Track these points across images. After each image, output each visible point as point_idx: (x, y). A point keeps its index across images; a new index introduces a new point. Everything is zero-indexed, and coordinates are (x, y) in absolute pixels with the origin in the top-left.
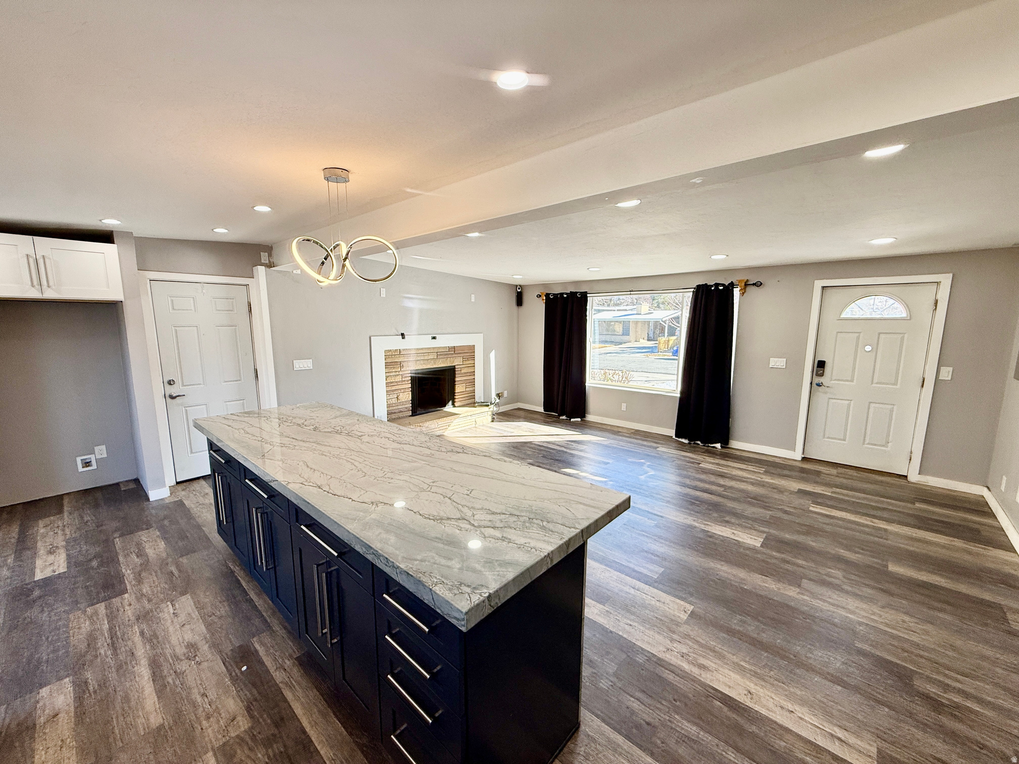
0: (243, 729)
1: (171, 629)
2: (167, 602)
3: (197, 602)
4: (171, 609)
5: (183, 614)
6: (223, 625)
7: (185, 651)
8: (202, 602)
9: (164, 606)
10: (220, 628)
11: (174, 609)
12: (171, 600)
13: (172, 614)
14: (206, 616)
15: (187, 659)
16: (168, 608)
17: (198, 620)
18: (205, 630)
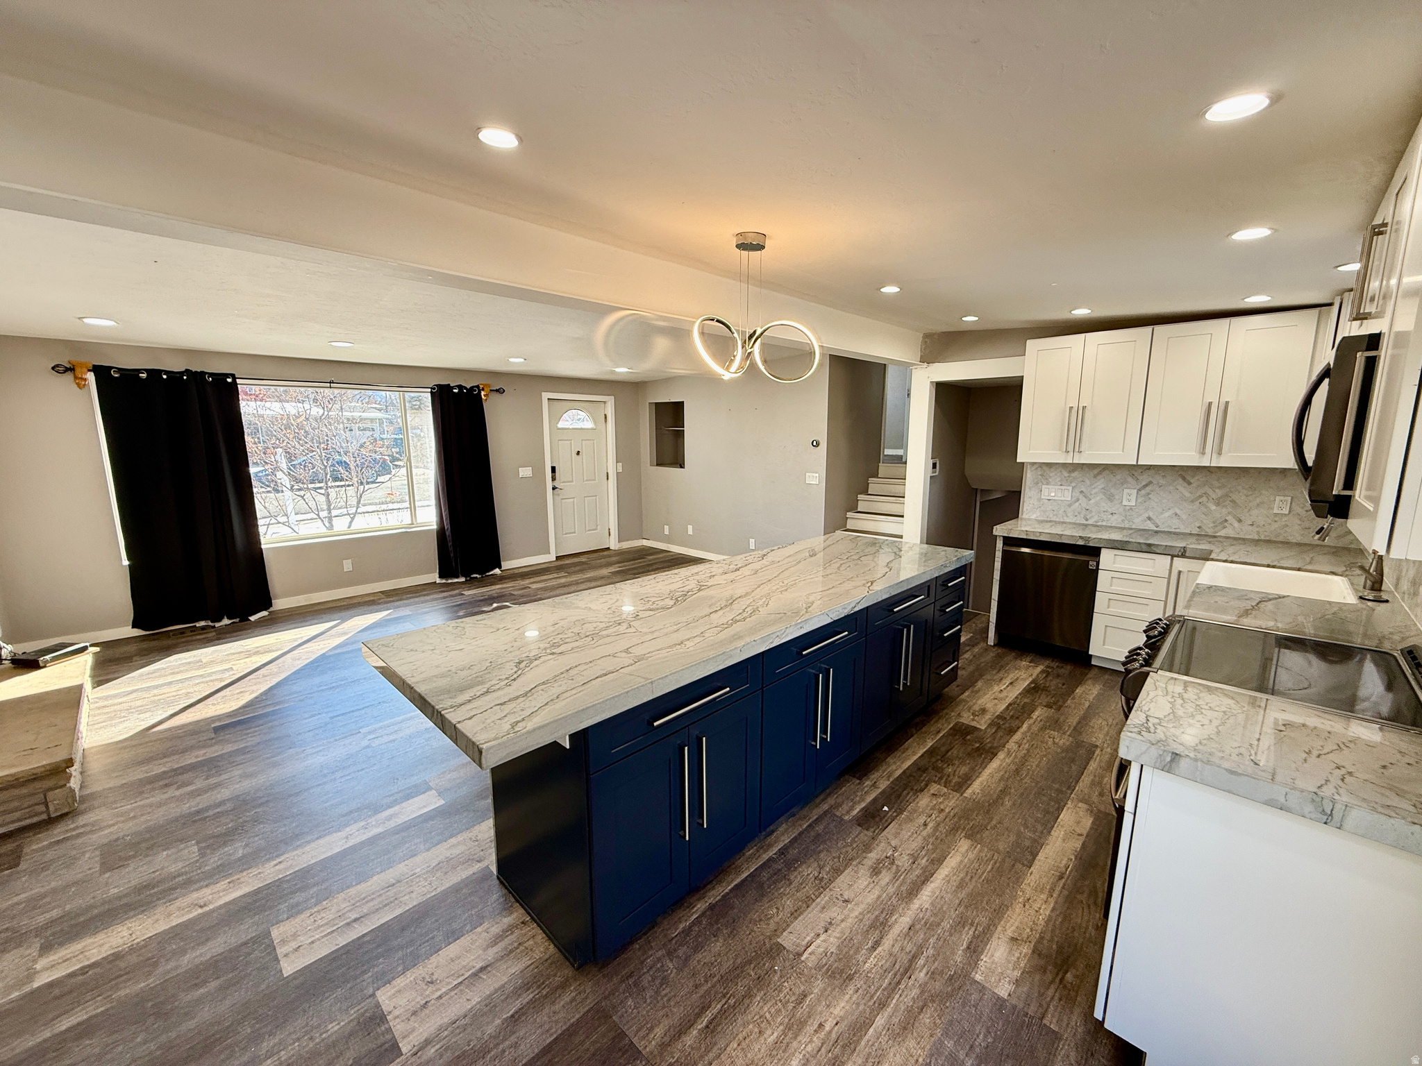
1: (856, 913)
2: (803, 961)
3: (798, 912)
4: (818, 941)
5: (826, 916)
6: (834, 858)
7: (884, 872)
8: (796, 908)
9: (813, 957)
10: (839, 858)
11: (819, 935)
12: (800, 955)
13: (829, 932)
14: (822, 885)
15: (893, 863)
16: (818, 946)
17: (830, 890)
18: (847, 871)
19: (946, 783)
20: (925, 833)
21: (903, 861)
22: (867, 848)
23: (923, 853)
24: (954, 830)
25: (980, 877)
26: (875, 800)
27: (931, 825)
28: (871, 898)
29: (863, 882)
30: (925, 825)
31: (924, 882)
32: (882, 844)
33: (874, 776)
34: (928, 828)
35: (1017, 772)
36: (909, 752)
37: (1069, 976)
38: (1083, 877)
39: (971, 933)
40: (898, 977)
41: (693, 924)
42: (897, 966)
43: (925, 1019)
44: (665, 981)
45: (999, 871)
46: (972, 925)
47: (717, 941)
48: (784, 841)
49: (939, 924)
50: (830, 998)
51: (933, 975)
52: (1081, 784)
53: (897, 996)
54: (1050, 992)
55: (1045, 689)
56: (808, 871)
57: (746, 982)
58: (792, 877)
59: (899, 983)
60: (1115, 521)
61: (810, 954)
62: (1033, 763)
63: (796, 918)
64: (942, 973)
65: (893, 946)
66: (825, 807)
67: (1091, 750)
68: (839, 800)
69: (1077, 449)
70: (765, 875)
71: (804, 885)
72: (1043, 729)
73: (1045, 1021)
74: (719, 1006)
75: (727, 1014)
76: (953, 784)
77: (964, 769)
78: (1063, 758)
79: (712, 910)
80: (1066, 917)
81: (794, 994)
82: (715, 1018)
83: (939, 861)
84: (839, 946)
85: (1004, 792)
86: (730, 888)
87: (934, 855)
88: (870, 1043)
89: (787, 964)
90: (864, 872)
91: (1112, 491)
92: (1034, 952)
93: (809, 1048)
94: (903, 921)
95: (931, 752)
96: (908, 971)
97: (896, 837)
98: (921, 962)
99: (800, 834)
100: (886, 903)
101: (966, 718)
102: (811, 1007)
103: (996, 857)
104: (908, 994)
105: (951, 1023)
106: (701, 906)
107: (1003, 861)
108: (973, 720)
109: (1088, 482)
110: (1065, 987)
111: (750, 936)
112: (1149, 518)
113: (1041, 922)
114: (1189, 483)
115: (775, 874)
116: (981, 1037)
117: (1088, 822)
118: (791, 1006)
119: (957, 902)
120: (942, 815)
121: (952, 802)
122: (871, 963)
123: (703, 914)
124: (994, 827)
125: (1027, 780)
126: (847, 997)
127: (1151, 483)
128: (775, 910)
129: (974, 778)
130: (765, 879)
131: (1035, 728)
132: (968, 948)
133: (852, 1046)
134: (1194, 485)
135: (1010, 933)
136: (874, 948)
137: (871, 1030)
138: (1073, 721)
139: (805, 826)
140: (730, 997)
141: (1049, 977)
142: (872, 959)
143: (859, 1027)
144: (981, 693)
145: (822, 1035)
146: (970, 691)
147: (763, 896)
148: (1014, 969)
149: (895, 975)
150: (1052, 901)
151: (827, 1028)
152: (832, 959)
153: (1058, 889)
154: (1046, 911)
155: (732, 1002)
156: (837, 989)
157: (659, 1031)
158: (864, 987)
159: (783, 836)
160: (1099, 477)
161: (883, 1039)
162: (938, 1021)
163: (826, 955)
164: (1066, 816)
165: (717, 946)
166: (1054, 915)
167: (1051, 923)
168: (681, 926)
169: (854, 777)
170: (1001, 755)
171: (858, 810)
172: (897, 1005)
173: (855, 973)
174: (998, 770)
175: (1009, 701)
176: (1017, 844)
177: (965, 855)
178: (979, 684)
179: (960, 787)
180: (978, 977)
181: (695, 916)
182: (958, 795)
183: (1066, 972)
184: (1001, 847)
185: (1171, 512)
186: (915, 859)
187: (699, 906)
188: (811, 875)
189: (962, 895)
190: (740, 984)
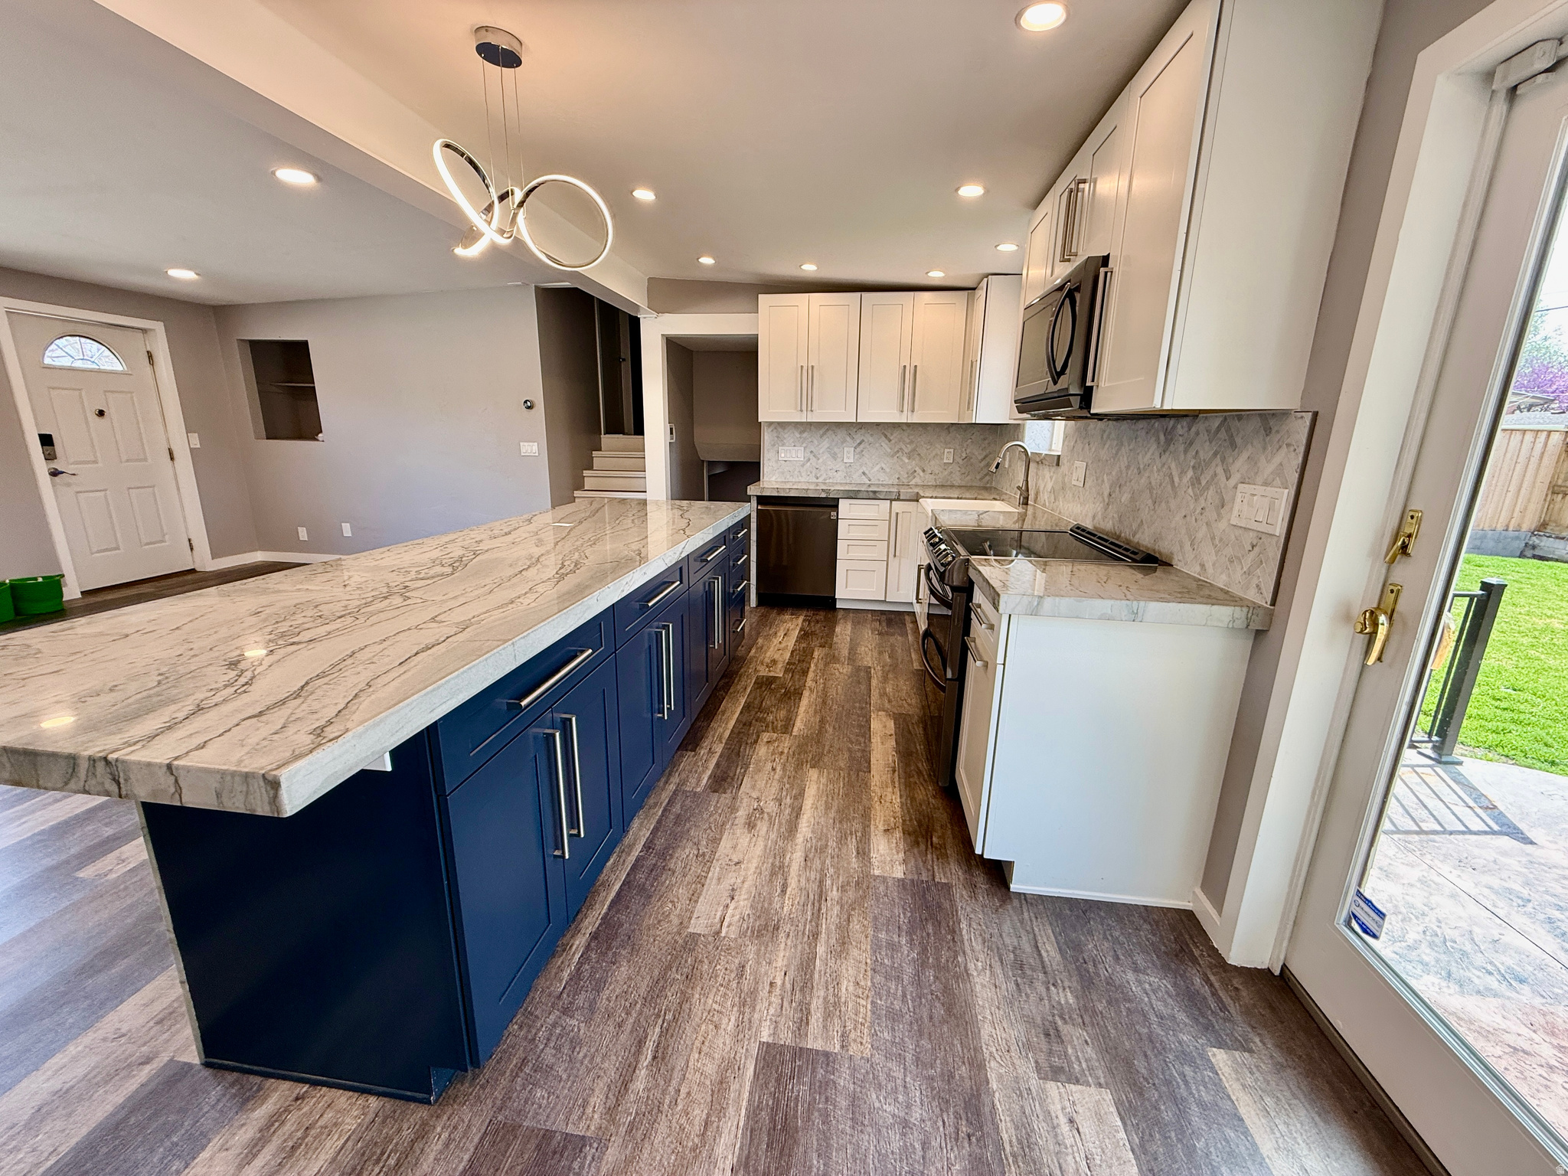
1: (752, 870)
2: (724, 937)
3: (696, 895)
4: (730, 911)
5: (726, 885)
6: (706, 830)
7: (759, 823)
8: (691, 892)
9: (733, 928)
10: (710, 828)
11: (727, 906)
12: (718, 933)
13: (736, 898)
14: (706, 860)
15: (763, 812)
16: (733, 916)
17: (718, 860)
18: (724, 837)
19: (773, 729)
20: (777, 777)
21: (771, 807)
22: (733, 809)
23: (784, 793)
24: (799, 766)
25: (839, 794)
26: (718, 765)
27: (779, 768)
28: (758, 850)
29: (744, 840)
30: (774, 769)
31: (797, 817)
32: (745, 800)
33: (706, 743)
34: (778, 771)
35: (824, 702)
36: (728, 714)
37: (935, 839)
38: (907, 765)
39: (854, 840)
40: (816, 904)
41: (580, 963)
42: (811, 896)
43: (855, 926)
44: (575, 1043)
45: (850, 784)
46: (851, 834)
47: (621, 966)
48: (644, 836)
49: (827, 845)
50: (767, 955)
51: (843, 889)
52: (872, 698)
53: (824, 920)
54: (929, 856)
55: (813, 633)
56: (686, 852)
57: (675, 988)
58: (672, 866)
59: (820, 909)
60: (839, 477)
61: (728, 926)
62: (832, 692)
63: (696, 902)
64: (848, 883)
65: (799, 881)
66: (672, 787)
67: (868, 670)
68: (684, 776)
69: (809, 409)
70: (641, 876)
71: (688, 867)
72: (826, 664)
73: (936, 880)
74: (657, 1030)
75: (670, 1031)
76: (779, 728)
77: (782, 714)
78: (852, 682)
79: (596, 938)
80: (913, 799)
81: (731, 971)
82: (658, 1044)
83: (801, 794)
84: (752, 906)
85: (822, 721)
86: (606, 907)
87: (794, 792)
88: (823, 972)
89: (710, 947)
90: (740, 830)
91: (836, 449)
92: (904, 833)
93: (772, 1011)
94: (796, 858)
95: (747, 707)
96: (822, 896)
97: (754, 789)
98: (829, 882)
99: (659, 822)
100: (775, 849)
101: (763, 672)
102: (755, 973)
103: (842, 775)
104: (832, 914)
105: (875, 918)
106: (580, 942)
107: (849, 774)
108: (770, 671)
109: (816, 442)
110: (936, 848)
111: (657, 942)
112: (864, 473)
113: (898, 809)
114: (890, 441)
115: (652, 871)
116: (902, 916)
117: (891, 724)
118: (734, 985)
119: (831, 821)
120: (784, 757)
121: (786, 744)
122: (788, 906)
123: (588, 948)
124: (829, 752)
125: (835, 707)
126: (782, 946)
127: (863, 441)
128: (670, 905)
129: (794, 718)
130: (643, 880)
131: (821, 666)
132: (858, 853)
133: (809, 985)
134: (893, 441)
135: (881, 828)
136: (784, 891)
137: (818, 961)
138: (845, 652)
139: (660, 813)
140: (665, 1013)
141: (922, 847)
142: (787, 902)
143: (806, 965)
144: (765, 648)
145: (778, 991)
146: (754, 647)
147: (650, 897)
148: (898, 853)
149: (813, 904)
150: (897, 790)
151: (779, 982)
152: (751, 920)
153: (897, 779)
154: (897, 800)
155: (670, 1016)
156: (770, 944)
157: (597, 1100)
158: (793, 928)
159: (640, 831)
160: (825, 436)
161: (831, 963)
162: (866, 923)
163: (744, 920)
164: (875, 725)
165: (623, 971)
166: (903, 800)
167: (905, 807)
168: (566, 975)
169: (686, 750)
170: (806, 693)
171: (706, 779)
172: (827, 928)
173: (779, 921)
174: (810, 706)
175: (791, 648)
176: (852, 758)
177: (818, 782)
178: (760, 641)
179: (787, 727)
180: (877, 872)
181: (577, 956)
182: (788, 736)
183: (931, 838)
184: (842, 765)
185: (877, 467)
186: (779, 801)
187: (577, 942)
188: (691, 855)
189: (832, 814)
190: (669, 994)
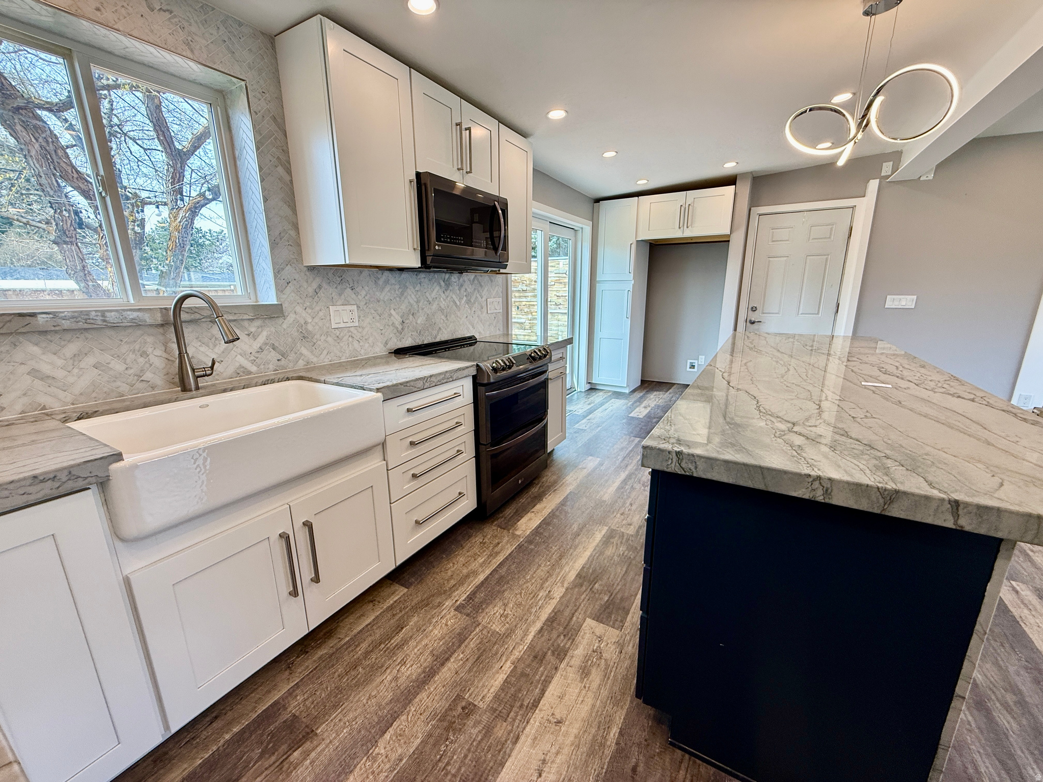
0: (628, 532)
103: (588, 494)
117: (522, 522)
150: (564, 482)
154: (568, 478)
164: (535, 524)
